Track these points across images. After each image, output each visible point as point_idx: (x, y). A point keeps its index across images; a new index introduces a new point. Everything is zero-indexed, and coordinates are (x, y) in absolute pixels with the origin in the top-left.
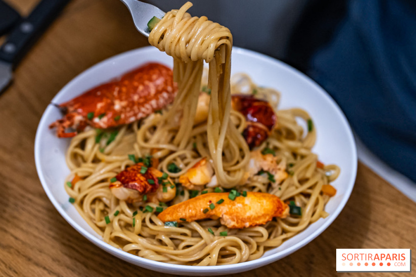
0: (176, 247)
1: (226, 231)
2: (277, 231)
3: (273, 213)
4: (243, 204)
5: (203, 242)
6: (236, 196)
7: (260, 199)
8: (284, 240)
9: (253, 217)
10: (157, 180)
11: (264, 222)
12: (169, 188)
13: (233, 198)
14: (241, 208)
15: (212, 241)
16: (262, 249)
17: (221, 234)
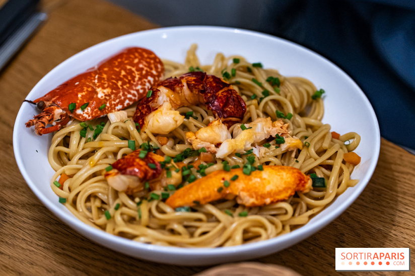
0: (192, 235)
1: (246, 211)
2: (301, 208)
3: (295, 187)
4: (261, 178)
5: (220, 226)
6: (252, 171)
7: (279, 172)
8: (311, 217)
9: (273, 192)
10: (159, 165)
11: (286, 197)
12: (174, 173)
13: (248, 172)
14: (259, 183)
15: (232, 223)
16: (288, 228)
17: (240, 215)
